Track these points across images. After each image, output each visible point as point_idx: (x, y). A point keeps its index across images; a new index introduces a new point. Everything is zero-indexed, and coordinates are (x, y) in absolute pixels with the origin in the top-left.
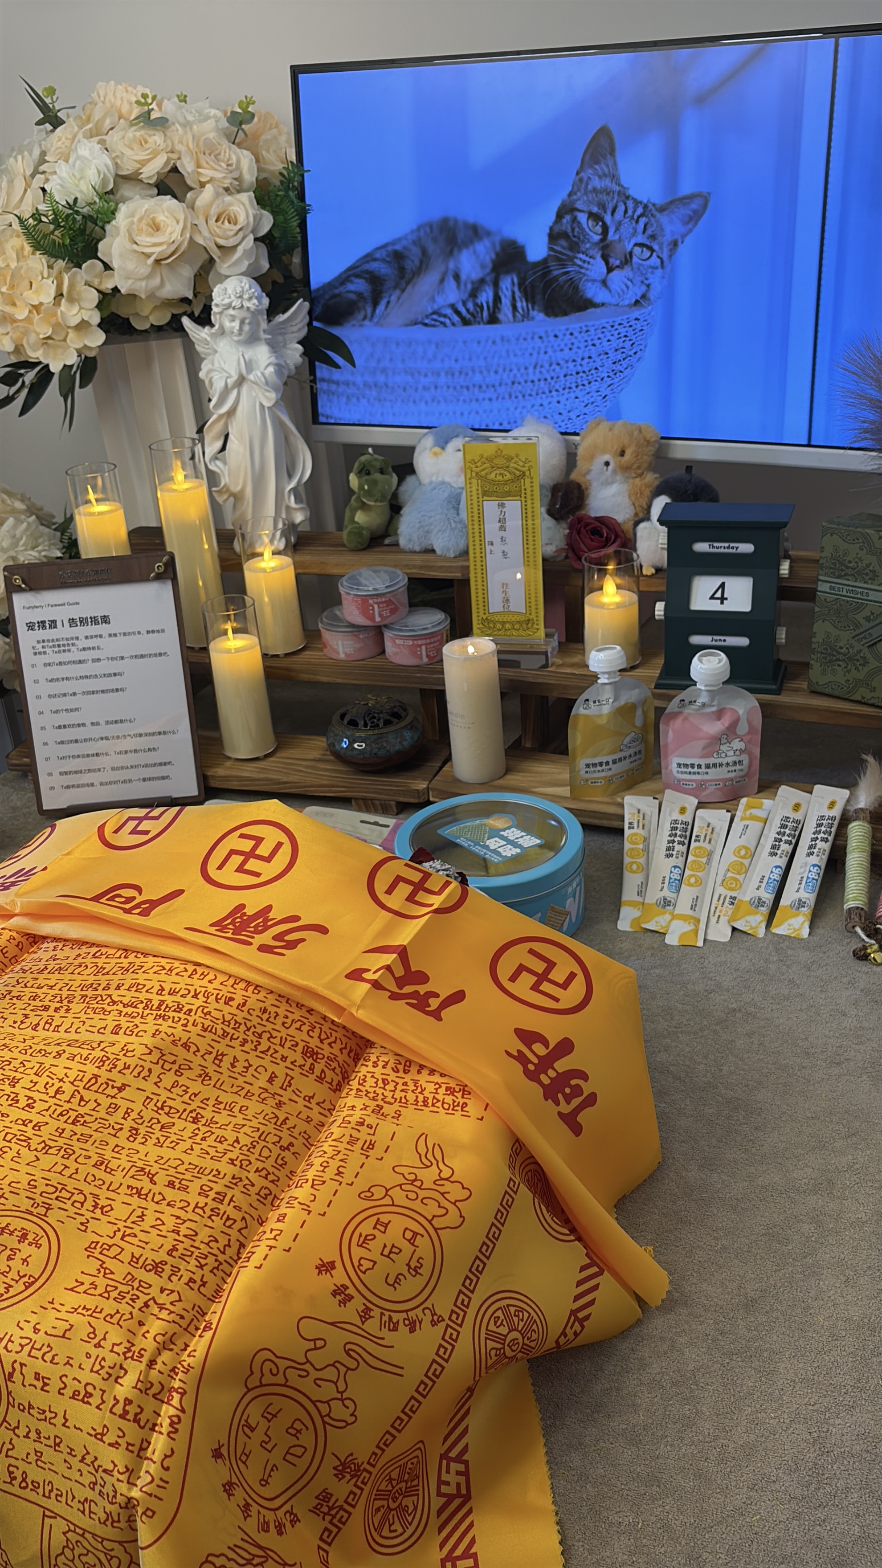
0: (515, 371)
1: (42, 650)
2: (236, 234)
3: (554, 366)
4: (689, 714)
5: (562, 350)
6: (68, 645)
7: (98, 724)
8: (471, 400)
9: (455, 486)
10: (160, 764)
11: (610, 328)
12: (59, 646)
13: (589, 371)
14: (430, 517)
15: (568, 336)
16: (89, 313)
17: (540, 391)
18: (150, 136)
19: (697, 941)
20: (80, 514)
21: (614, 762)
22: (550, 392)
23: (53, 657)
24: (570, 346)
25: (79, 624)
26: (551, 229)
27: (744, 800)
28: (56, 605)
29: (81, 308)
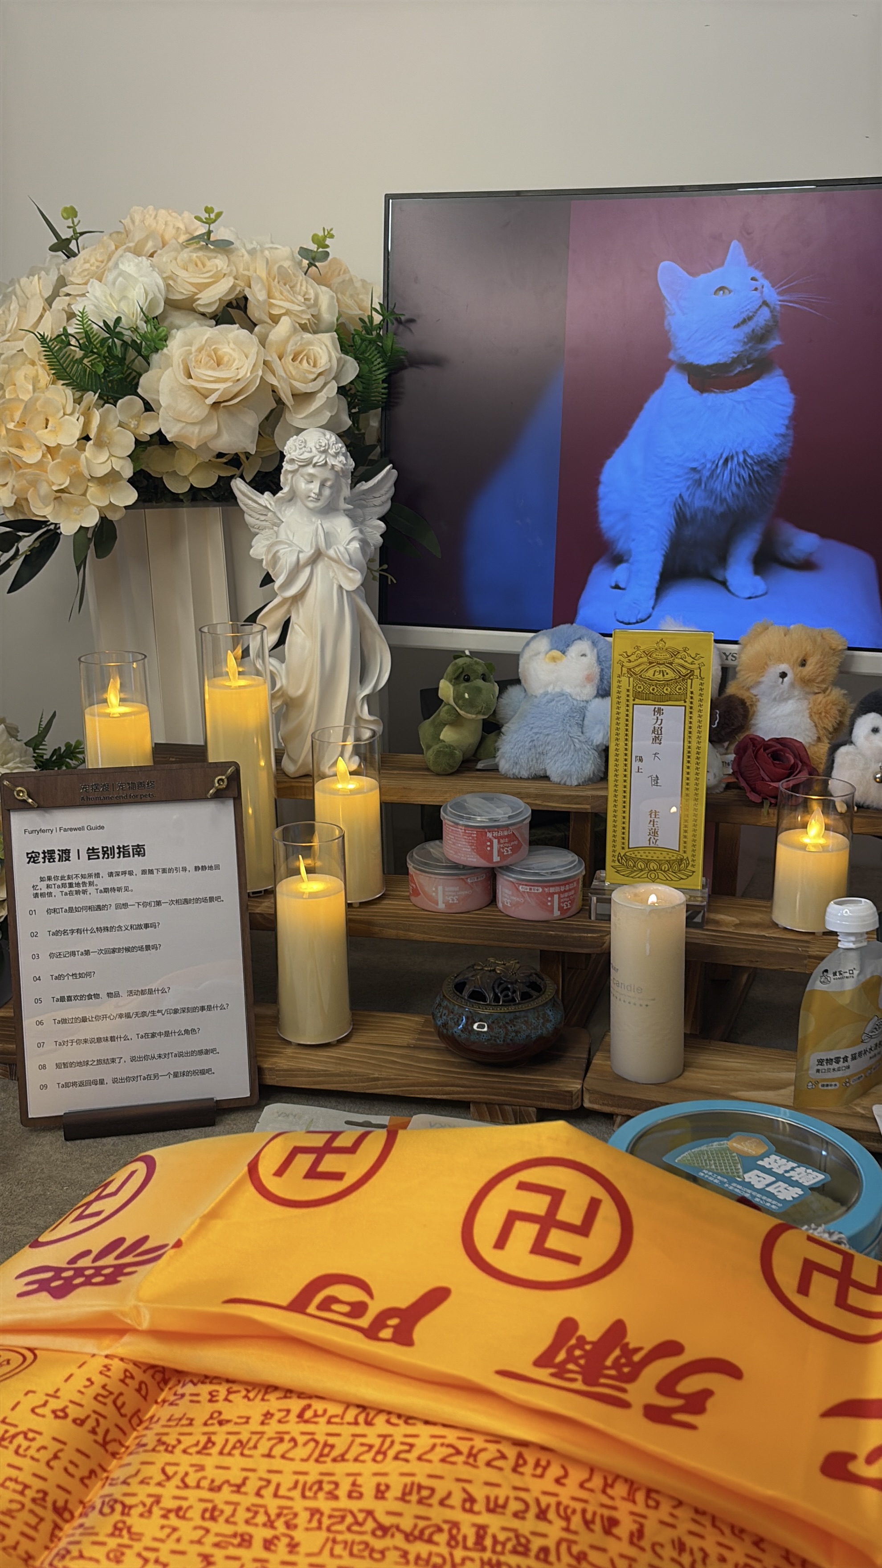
1: (46, 891)
2: (315, 379)
6: (84, 883)
7: (117, 995)
9: (578, 698)
10: (200, 1052)
12: (71, 885)
14: (548, 735)
16: (121, 462)
18: (209, 259)
20: (93, 715)
21: (854, 1058)
23: (60, 900)
25: (101, 855)
28: (71, 829)
29: (111, 455)
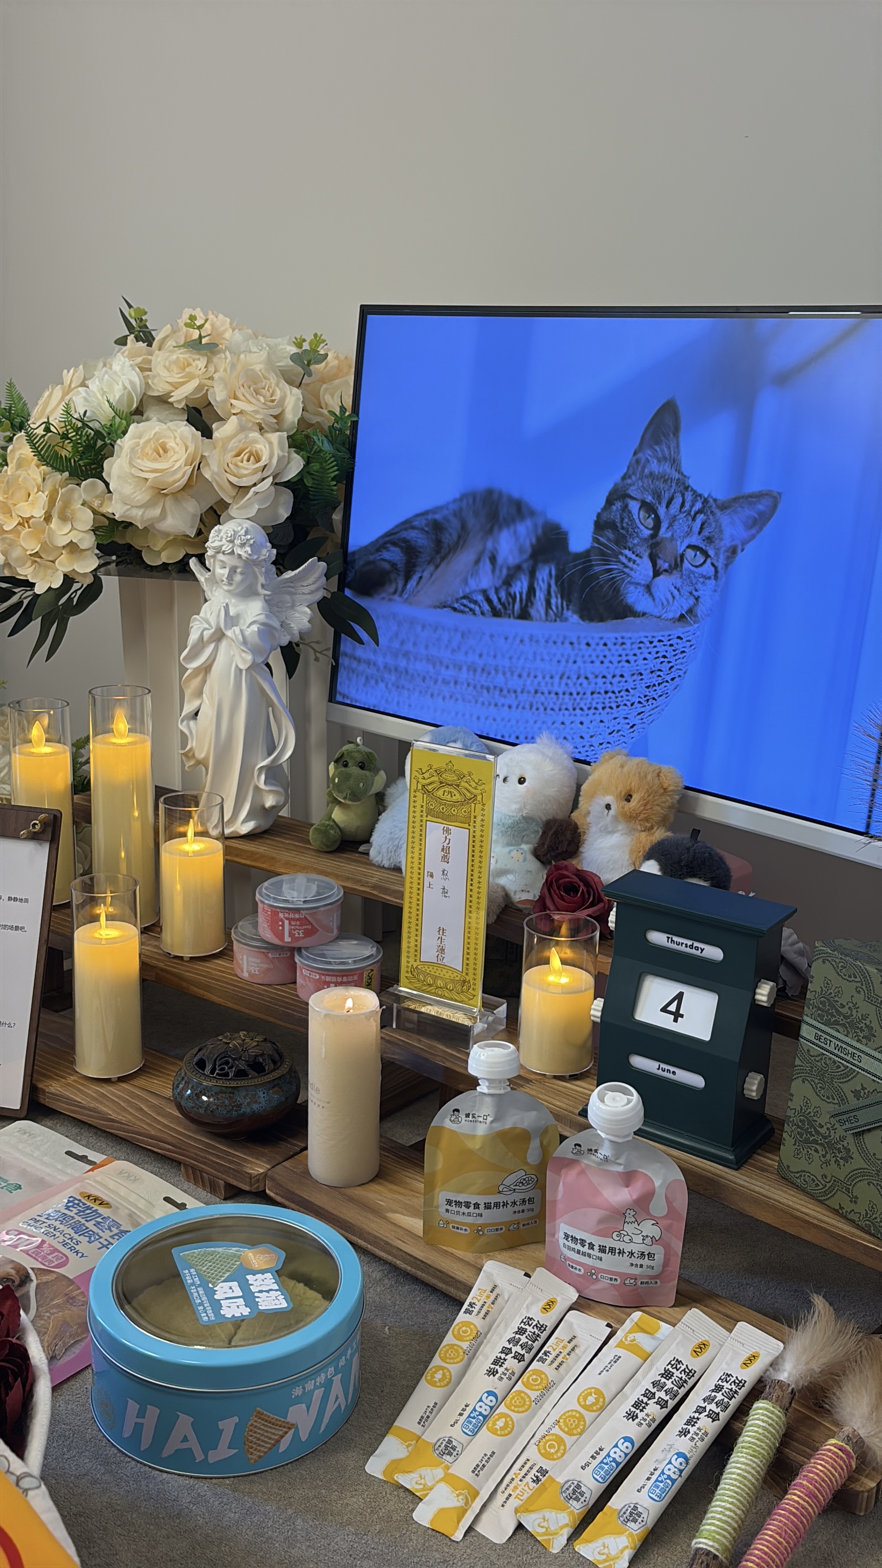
0: (540, 678)
2: (252, 474)
3: (582, 680)
4: (588, 1166)
5: (592, 662)
8: (490, 704)
11: (648, 644)
13: (619, 692)
15: (601, 647)
16: (82, 535)
17: (564, 707)
18: (194, 360)
19: (457, 1528)
21: (488, 1206)
22: (574, 709)
24: (602, 658)
26: (599, 515)
27: (637, 1315)
29: (72, 529)
